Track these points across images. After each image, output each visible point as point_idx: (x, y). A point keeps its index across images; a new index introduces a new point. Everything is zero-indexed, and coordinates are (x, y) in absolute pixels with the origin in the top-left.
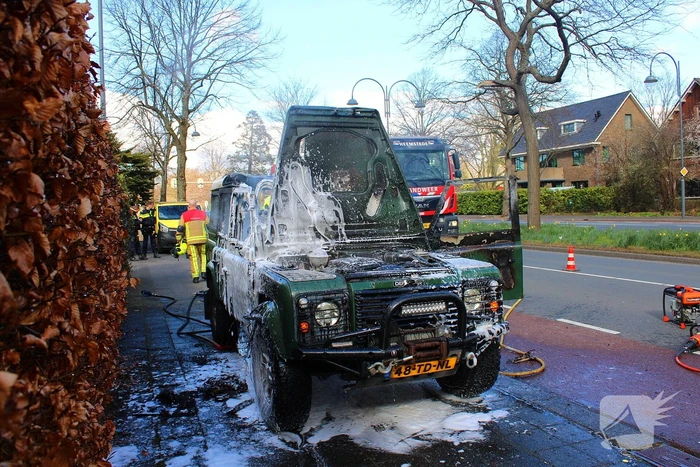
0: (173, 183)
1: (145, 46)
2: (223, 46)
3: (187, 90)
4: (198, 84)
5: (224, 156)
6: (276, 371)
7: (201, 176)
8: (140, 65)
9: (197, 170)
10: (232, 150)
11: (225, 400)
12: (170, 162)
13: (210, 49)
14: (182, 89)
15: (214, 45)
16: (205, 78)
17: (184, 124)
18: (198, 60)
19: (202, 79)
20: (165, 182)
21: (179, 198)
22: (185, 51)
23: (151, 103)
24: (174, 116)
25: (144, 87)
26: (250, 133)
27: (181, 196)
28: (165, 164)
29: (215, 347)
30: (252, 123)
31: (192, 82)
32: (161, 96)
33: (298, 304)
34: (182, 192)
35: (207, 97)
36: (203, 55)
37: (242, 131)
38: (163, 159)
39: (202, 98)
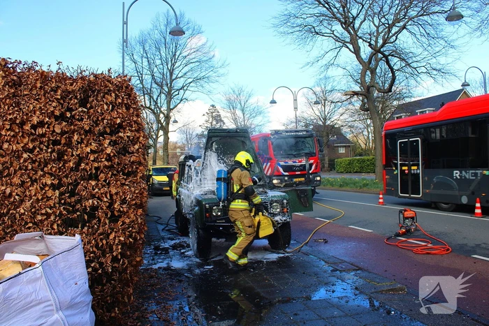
0: (161, 152)
1: (145, 71)
2: (191, 70)
3: (169, 96)
4: (177, 93)
5: (194, 134)
6: (198, 233)
7: (179, 147)
8: (142, 83)
9: (176, 143)
10: (199, 131)
11: (180, 250)
12: (159, 139)
13: (184, 71)
14: (166, 96)
15: (186, 69)
16: (181, 89)
17: (167, 118)
18: (176, 78)
19: (179, 90)
20: (156, 152)
21: (164, 163)
22: (168, 74)
23: (148, 105)
24: (161, 112)
25: (144, 95)
26: (211, 119)
27: (165, 161)
28: (155, 140)
29: (178, 234)
30: (212, 113)
31: (173, 91)
32: (154, 101)
33: (205, 207)
34: (166, 159)
35: (181, 100)
36: (179, 76)
37: (206, 118)
38: (154, 137)
39: (178, 101)
